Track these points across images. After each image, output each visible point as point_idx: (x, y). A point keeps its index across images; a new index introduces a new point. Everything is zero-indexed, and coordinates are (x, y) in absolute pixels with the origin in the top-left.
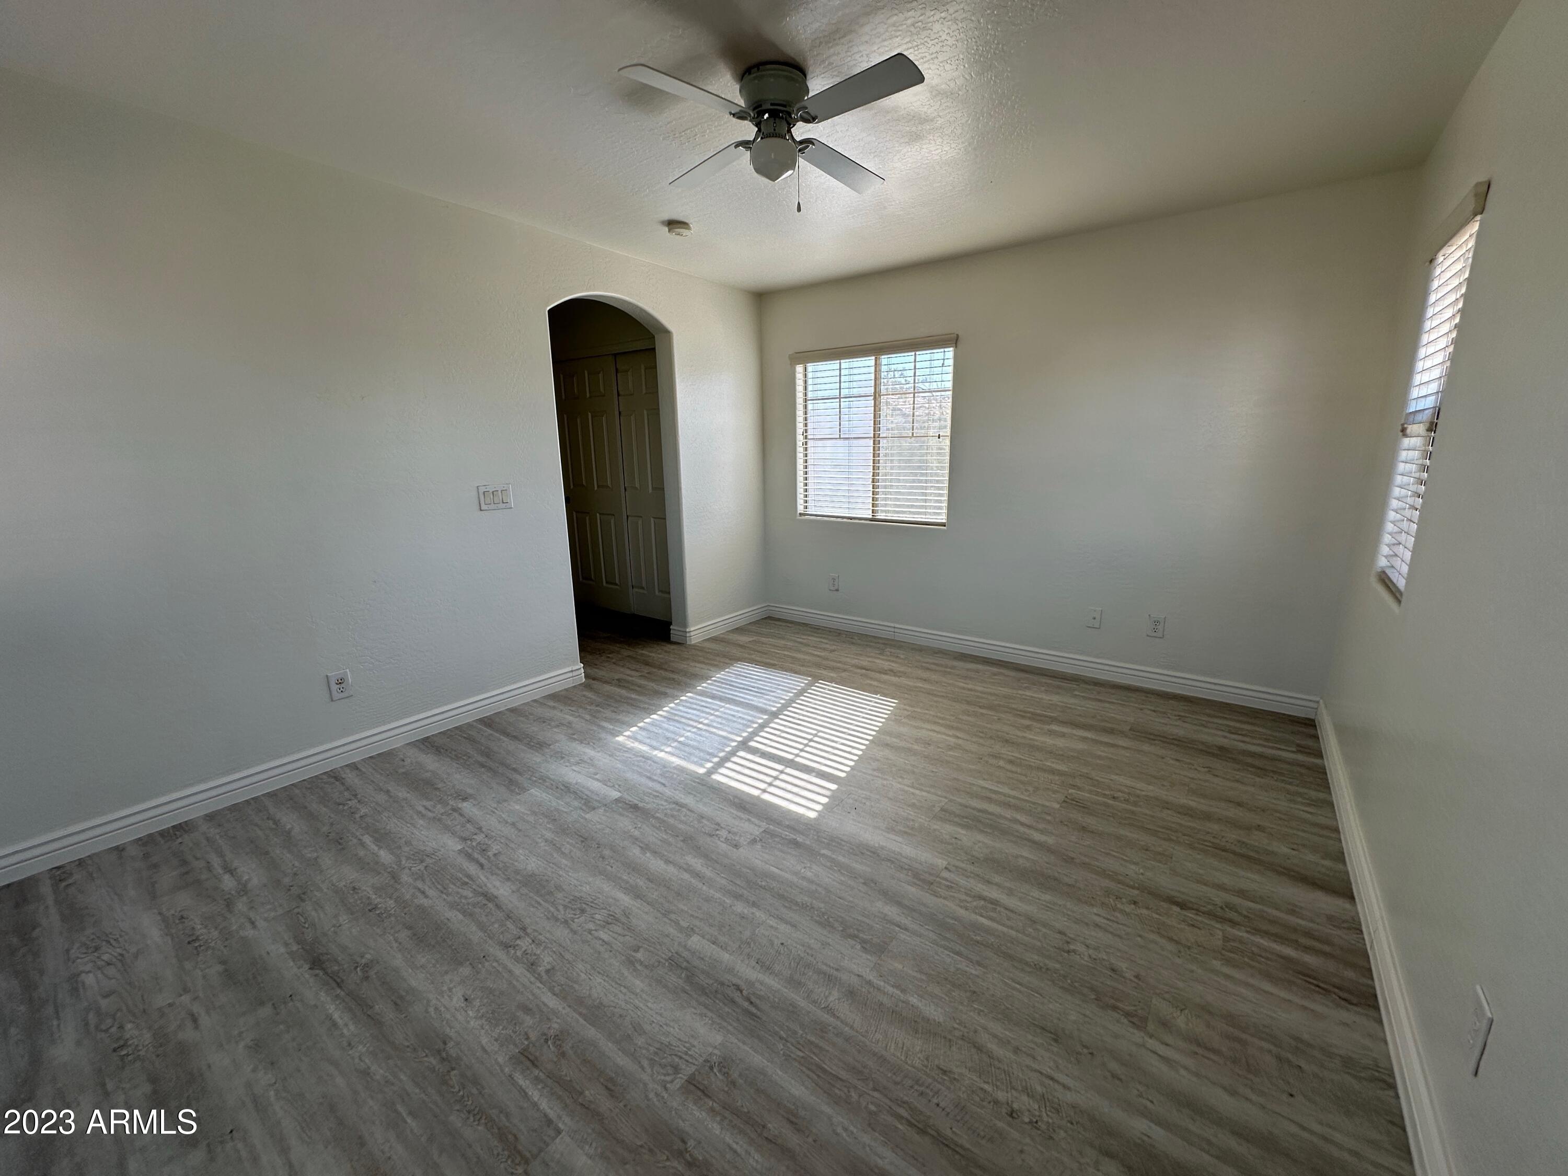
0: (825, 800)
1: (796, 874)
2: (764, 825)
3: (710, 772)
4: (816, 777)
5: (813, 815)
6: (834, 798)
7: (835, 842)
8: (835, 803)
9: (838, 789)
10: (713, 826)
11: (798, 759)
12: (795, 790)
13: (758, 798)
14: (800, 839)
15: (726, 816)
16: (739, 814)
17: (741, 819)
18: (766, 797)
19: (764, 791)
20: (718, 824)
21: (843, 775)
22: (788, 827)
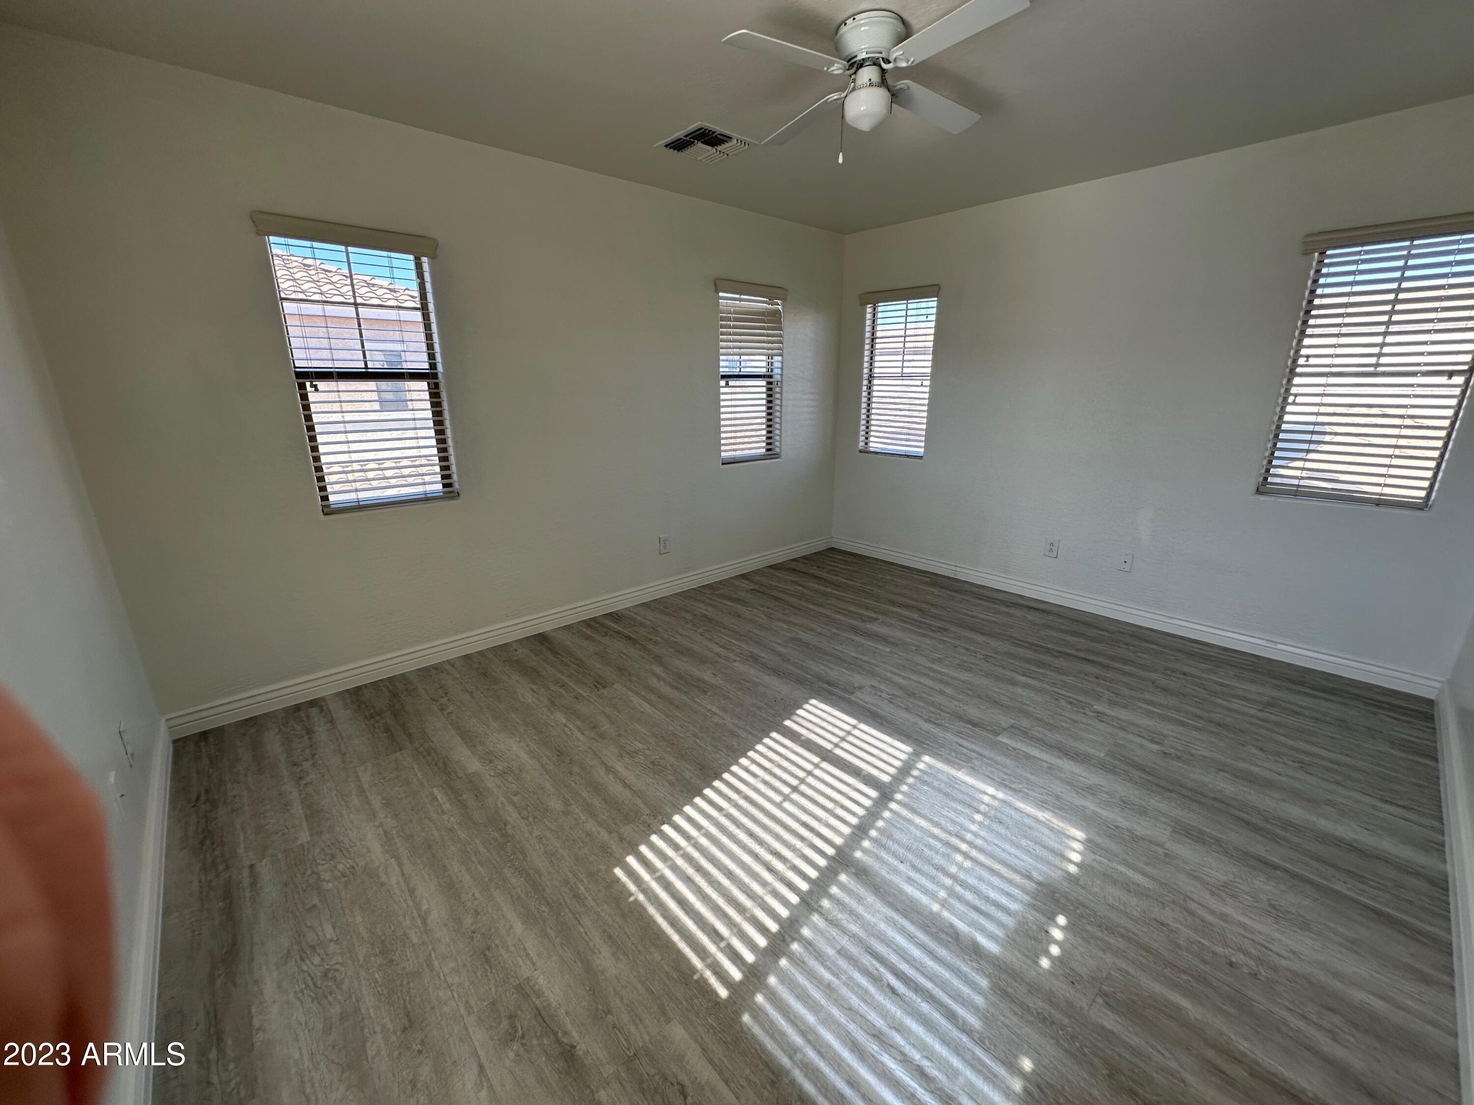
0: (800, 712)
1: (831, 668)
2: (853, 698)
3: (917, 755)
4: (801, 735)
5: (813, 701)
6: (790, 713)
7: (800, 682)
8: (790, 708)
9: (784, 720)
10: (894, 701)
11: (816, 760)
12: (824, 724)
13: (860, 721)
14: (825, 686)
15: (886, 709)
16: (875, 709)
17: (872, 704)
18: (853, 721)
19: (855, 727)
20: (890, 702)
21: (774, 735)
22: (833, 694)
